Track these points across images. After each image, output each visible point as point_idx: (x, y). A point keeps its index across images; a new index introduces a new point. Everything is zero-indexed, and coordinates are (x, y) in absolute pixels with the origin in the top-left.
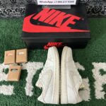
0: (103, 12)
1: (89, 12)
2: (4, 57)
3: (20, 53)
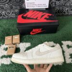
0: (64, 13)
1: (56, 13)
2: (4, 41)
3: (15, 38)
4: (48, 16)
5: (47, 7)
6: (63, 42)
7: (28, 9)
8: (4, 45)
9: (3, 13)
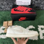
0: (40, 8)
1: (35, 8)
2: (3, 24)
3: (10, 22)
4: (30, 10)
5: (30, 4)
6: (38, 26)
7: (18, 5)
8: (3, 27)
9: (3, 7)
